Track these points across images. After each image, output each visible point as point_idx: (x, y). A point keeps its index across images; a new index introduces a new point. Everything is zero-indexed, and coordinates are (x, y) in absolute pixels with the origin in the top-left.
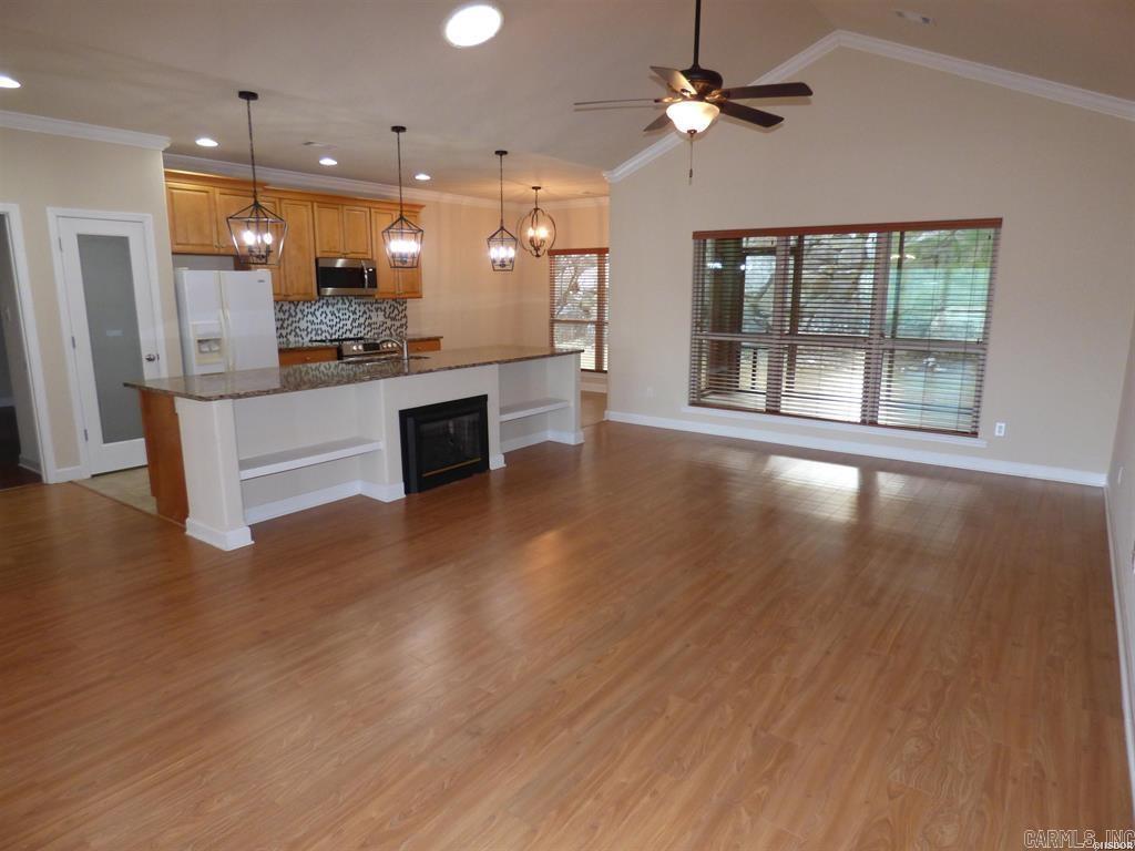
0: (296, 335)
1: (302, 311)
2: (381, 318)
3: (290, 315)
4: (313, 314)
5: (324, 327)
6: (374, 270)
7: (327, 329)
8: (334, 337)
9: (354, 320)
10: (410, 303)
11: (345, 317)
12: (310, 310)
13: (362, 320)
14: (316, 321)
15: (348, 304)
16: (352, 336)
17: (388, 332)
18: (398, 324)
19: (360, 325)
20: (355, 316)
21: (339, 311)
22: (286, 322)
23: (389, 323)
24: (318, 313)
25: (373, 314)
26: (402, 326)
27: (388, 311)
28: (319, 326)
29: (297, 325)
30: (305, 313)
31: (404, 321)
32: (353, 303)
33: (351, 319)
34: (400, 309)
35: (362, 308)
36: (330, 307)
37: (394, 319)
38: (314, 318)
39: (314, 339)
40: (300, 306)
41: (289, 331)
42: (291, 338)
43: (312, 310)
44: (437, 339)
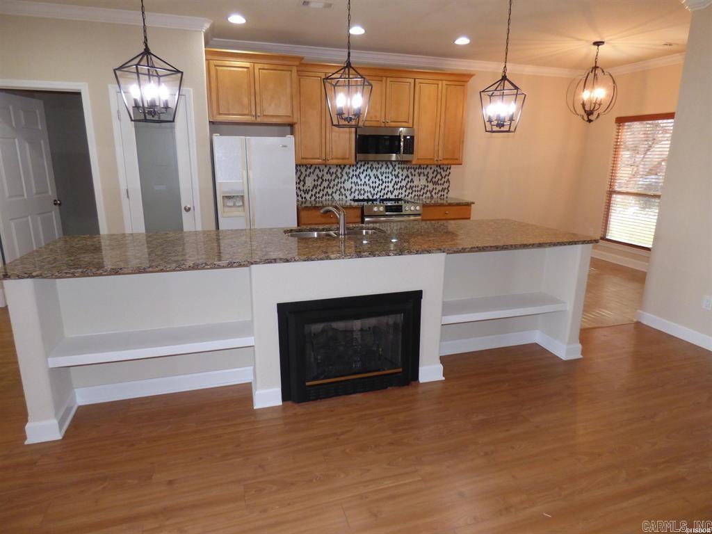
0: (341, 194)
1: (347, 174)
2: (423, 182)
3: (337, 177)
4: (358, 176)
5: (367, 188)
6: (412, 138)
7: (369, 190)
8: (375, 197)
9: (396, 183)
10: (454, 169)
11: (387, 180)
12: (355, 173)
13: (404, 183)
15: (391, 168)
16: (393, 197)
17: (429, 194)
18: (439, 188)
19: (401, 188)
20: (397, 180)
21: (382, 174)
22: (332, 183)
23: (431, 186)
24: (362, 176)
25: (416, 179)
26: (443, 190)
27: (431, 176)
28: (362, 187)
29: (342, 185)
30: (350, 176)
31: (446, 185)
32: (396, 168)
33: (393, 182)
34: (443, 174)
35: (405, 172)
36: (374, 170)
37: (436, 183)
38: (359, 180)
39: (356, 198)
40: (346, 170)
41: (334, 190)
42: (336, 197)
43: (357, 173)
44: (468, 205)
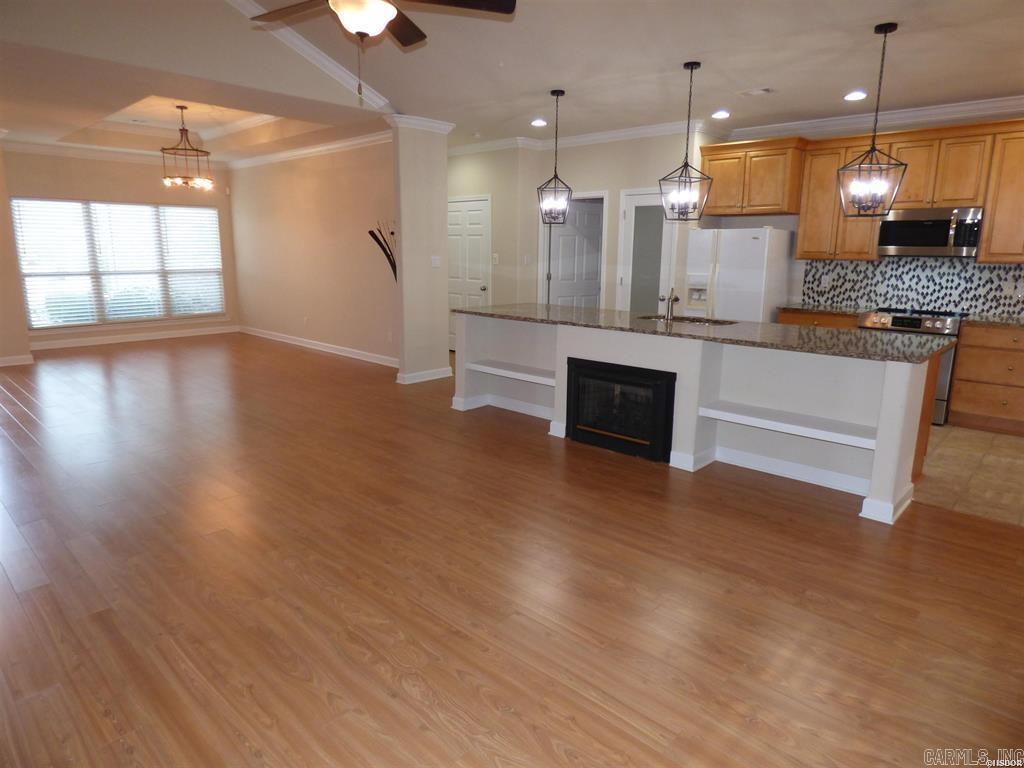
0: (870, 300)
1: (883, 274)
3: (866, 277)
5: (912, 295)
7: (915, 297)
8: (924, 308)
9: (967, 290)
11: (950, 285)
13: (982, 291)
14: (901, 286)
15: (959, 268)
19: (976, 298)
20: (969, 285)
21: (941, 276)
22: (858, 285)
24: (906, 278)
25: (1007, 285)
28: (905, 293)
29: (873, 288)
30: (887, 276)
32: (969, 268)
33: (961, 289)
35: (986, 275)
36: (928, 270)
38: (900, 283)
39: (893, 307)
43: (899, 272)
